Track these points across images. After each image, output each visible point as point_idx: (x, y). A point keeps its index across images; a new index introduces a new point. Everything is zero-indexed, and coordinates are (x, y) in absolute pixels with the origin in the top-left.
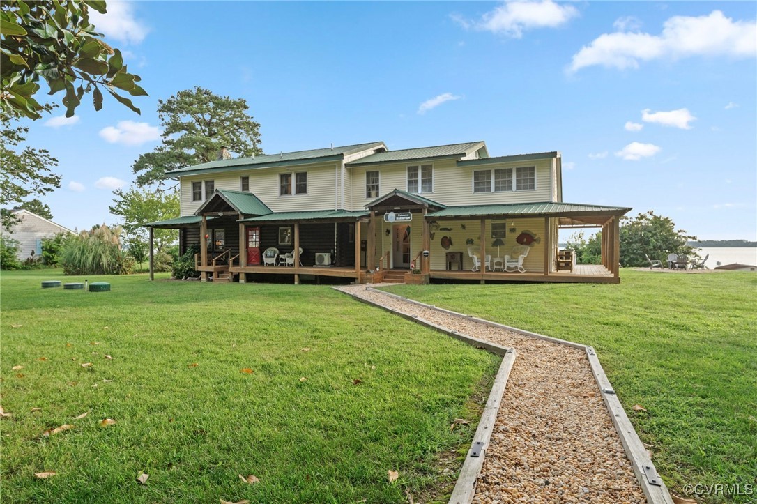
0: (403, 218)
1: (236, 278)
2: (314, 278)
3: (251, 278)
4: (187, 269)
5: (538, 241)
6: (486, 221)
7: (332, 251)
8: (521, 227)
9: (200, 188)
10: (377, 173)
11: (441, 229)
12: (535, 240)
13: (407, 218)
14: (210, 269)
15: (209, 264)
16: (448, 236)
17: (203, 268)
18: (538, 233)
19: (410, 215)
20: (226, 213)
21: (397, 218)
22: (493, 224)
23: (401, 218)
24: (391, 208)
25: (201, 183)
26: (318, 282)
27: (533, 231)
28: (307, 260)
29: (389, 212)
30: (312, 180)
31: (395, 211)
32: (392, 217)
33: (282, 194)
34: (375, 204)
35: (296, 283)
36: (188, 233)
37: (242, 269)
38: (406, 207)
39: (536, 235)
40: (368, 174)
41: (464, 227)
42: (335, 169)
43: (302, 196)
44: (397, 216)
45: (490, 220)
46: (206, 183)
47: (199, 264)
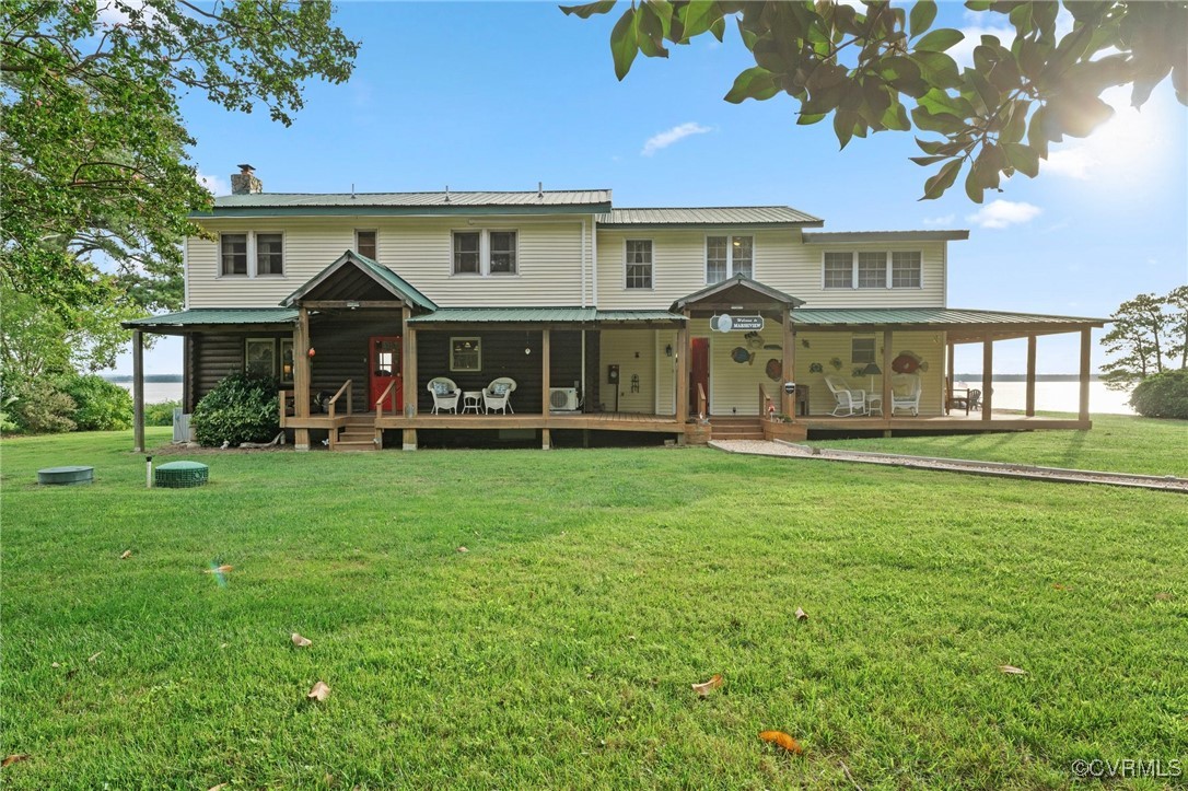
0: (747, 326)
1: (392, 439)
2: (533, 436)
3: (430, 440)
4: (239, 423)
5: (925, 367)
6: (895, 334)
7: (576, 383)
8: (900, 344)
9: (243, 247)
10: (648, 245)
11: (766, 347)
12: (920, 367)
13: (755, 326)
14: (319, 422)
15: (317, 410)
16: (779, 359)
17: (302, 422)
18: (923, 355)
19: (759, 321)
20: (366, 304)
21: (736, 326)
22: (854, 340)
23: (742, 326)
24: (724, 306)
25: (244, 236)
26: (586, 443)
27: (918, 352)
28: (524, 401)
29: (720, 313)
30: (526, 248)
31: (731, 313)
32: (725, 322)
33: (457, 271)
34: (699, 298)
35: (546, 446)
36: (205, 346)
37: (410, 422)
38: (755, 306)
39: (921, 358)
40: (630, 244)
41: (806, 344)
42: (581, 229)
43: (504, 279)
44: (734, 321)
45: (850, 334)
46: (260, 237)
47: (290, 414)
